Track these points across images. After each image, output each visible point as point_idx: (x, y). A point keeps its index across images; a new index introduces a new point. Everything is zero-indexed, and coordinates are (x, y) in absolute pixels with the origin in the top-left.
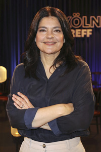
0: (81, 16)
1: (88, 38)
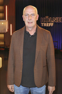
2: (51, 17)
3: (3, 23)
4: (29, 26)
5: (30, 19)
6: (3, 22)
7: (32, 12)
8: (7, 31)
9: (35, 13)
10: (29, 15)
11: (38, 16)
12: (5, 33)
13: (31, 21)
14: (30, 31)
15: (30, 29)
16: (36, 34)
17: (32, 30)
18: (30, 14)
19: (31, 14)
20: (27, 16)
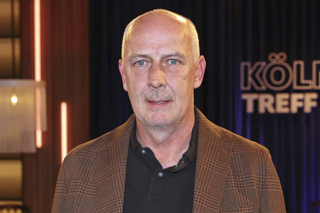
0: (290, 61)
1: (308, 115)
2: (299, 59)
3: (14, 100)
4: (150, 121)
5: (155, 83)
6: (14, 91)
7: (166, 45)
8: (39, 143)
9: (182, 52)
10: (152, 61)
11: (204, 64)
12: (30, 155)
13: (162, 95)
14: (157, 144)
15: (160, 136)
16: (190, 160)
17: (167, 141)
18: (157, 59)
19: (165, 58)
20: (143, 69)
